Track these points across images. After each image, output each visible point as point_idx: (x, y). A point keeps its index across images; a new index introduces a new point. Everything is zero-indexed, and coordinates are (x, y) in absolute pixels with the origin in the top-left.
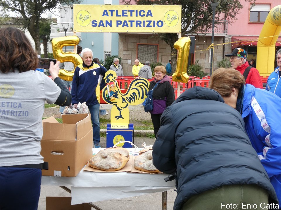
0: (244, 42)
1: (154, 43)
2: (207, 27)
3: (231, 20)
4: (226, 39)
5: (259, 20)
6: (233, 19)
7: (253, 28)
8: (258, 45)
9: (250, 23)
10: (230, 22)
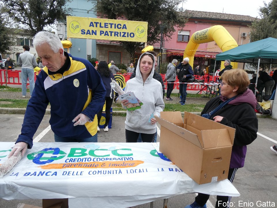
0: (174, 53)
1: (119, 51)
2: (153, 43)
3: (168, 39)
4: (163, 51)
5: (183, 40)
6: (170, 38)
7: (179, 45)
8: (184, 55)
9: (178, 42)
10: (167, 40)
